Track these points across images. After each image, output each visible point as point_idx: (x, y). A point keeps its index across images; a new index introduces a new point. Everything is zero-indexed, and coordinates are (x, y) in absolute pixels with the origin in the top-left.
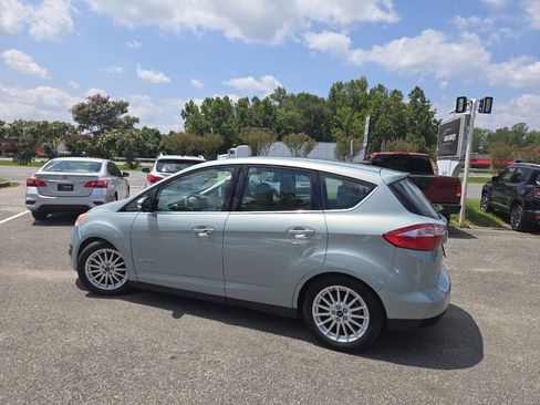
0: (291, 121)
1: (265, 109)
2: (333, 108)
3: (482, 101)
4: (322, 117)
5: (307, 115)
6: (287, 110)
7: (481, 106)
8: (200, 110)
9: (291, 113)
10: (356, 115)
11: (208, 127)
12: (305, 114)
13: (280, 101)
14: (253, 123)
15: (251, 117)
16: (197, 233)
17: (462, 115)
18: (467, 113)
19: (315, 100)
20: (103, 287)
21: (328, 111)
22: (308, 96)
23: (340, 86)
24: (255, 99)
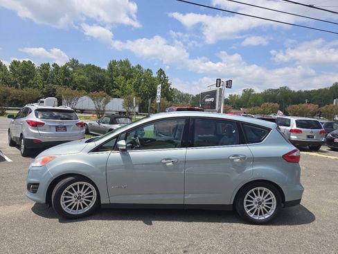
0: (83, 82)
1: (65, 73)
2: (111, 76)
3: (227, 82)
4: (104, 81)
5: (93, 79)
6: (80, 74)
7: (227, 84)
8: (9, 69)
9: (82, 77)
10: (128, 82)
11: (16, 83)
12: (92, 78)
13: (73, 68)
14: (55, 82)
15: (53, 77)
16: (165, 163)
17: (218, 89)
18: (221, 87)
19: (99, 70)
20: (75, 213)
21: (107, 77)
22: (93, 67)
23: (114, 62)
24: (55, 65)
